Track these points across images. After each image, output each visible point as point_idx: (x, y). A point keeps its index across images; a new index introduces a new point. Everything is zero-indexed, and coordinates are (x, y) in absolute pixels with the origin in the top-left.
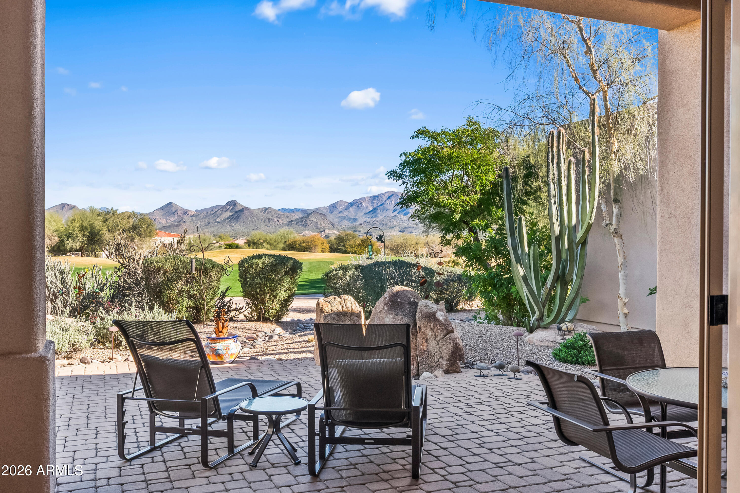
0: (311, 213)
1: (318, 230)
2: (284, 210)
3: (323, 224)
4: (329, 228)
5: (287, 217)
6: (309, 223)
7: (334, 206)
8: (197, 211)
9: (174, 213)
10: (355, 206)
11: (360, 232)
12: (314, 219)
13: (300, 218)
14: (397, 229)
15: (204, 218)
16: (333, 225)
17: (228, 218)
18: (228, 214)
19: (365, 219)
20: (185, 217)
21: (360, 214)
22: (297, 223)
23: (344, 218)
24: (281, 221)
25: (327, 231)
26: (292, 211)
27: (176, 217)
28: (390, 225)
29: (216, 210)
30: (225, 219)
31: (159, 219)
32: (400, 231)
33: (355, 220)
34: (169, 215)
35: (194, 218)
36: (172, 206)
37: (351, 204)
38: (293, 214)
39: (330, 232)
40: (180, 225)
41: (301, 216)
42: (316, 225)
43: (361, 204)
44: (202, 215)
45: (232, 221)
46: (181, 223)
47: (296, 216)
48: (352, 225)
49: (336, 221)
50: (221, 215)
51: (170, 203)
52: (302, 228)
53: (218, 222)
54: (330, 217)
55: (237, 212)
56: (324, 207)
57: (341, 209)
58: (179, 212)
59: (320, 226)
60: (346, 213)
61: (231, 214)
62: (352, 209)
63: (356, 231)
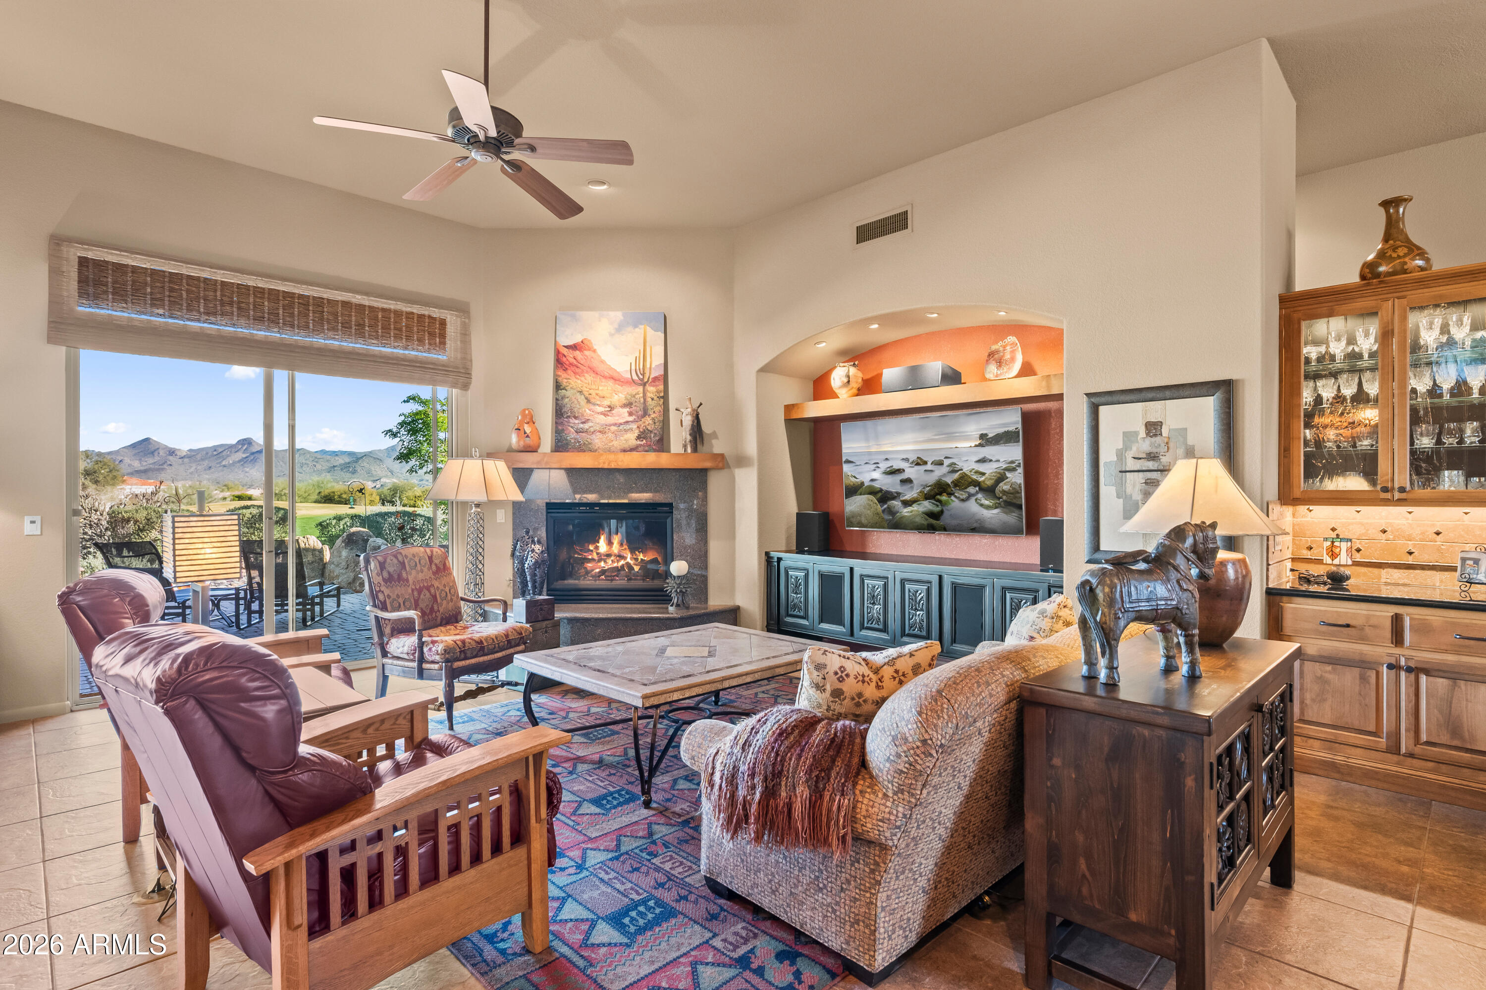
1: (372, 479)
2: (323, 452)
3: (377, 470)
4: (386, 476)
5: (328, 461)
6: (359, 469)
8: (190, 450)
9: (153, 453)
12: (365, 464)
13: (346, 463)
15: (202, 460)
16: (392, 472)
17: (240, 461)
18: (241, 455)
20: (171, 458)
22: (341, 469)
24: (319, 467)
25: (383, 480)
26: (335, 454)
27: (157, 459)
29: (220, 450)
30: (234, 463)
31: (127, 461)
34: (145, 455)
35: (186, 460)
36: (150, 443)
38: (337, 458)
40: (163, 469)
41: (347, 460)
42: (369, 472)
44: (199, 457)
45: (246, 465)
46: (165, 466)
47: (341, 460)
50: (228, 456)
51: (147, 440)
52: (348, 475)
53: (224, 466)
55: (253, 454)
58: (162, 453)
59: (374, 473)
61: (244, 456)
63: (422, 480)
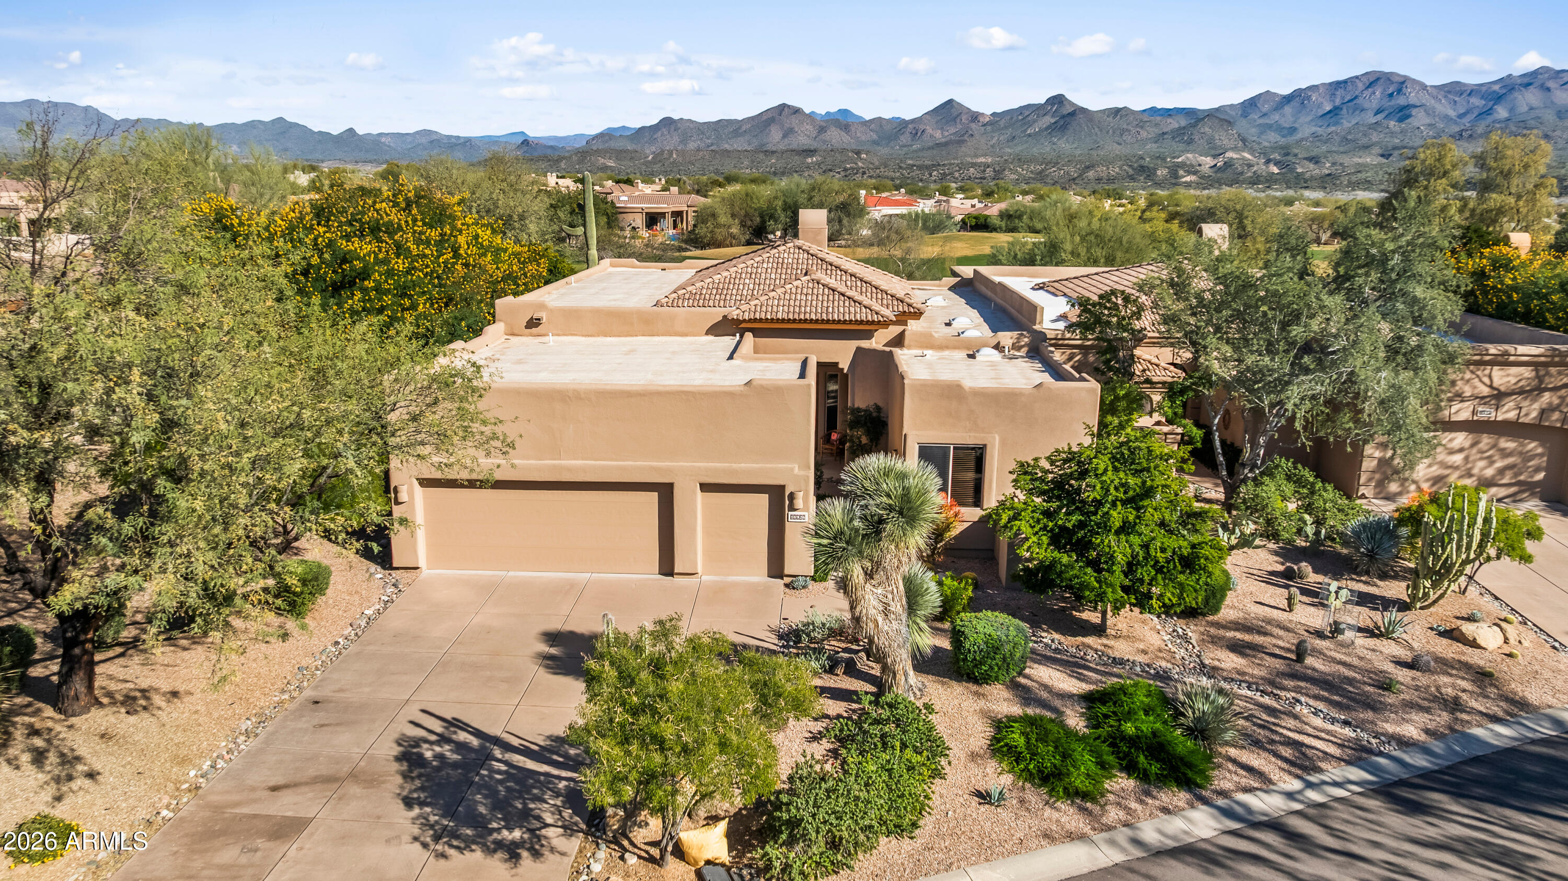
0: (1203, 119)
1: (1213, 152)
2: (1153, 111)
3: (1223, 138)
4: (1235, 149)
5: (1157, 125)
6: (1196, 137)
7: (1251, 104)
8: (994, 114)
9: (954, 119)
10: (1295, 103)
11: (1296, 155)
12: (1207, 129)
13: (1180, 128)
14: (1376, 150)
15: (1006, 127)
16: (1244, 141)
17: (1047, 129)
18: (1049, 120)
19: (1314, 129)
20: (973, 125)
21: (1305, 119)
22: (1173, 138)
23: (1270, 127)
24: (1144, 134)
25: (1230, 154)
26: (1168, 113)
27: (959, 126)
28: (1364, 141)
29: (1027, 113)
30: (1041, 131)
31: (929, 130)
32: (1382, 156)
33: (1293, 130)
34: (947, 122)
35: (989, 128)
36: (952, 107)
37: (1288, 99)
38: (1169, 120)
39: (1235, 156)
40: (964, 141)
41: (1183, 123)
42: (1211, 141)
43: (1309, 98)
44: (1002, 123)
45: (1054, 134)
46: (966, 137)
47: (1174, 124)
48: (1282, 141)
49: (1252, 133)
50: (1035, 121)
51: (950, 102)
52: (1182, 146)
53: (1029, 135)
54: (1242, 126)
55: (1063, 117)
56: (1232, 106)
57: (1266, 108)
58: (964, 117)
59: (1218, 143)
60: (1276, 117)
61: (1053, 121)
62: (1288, 109)
63: (1287, 154)
